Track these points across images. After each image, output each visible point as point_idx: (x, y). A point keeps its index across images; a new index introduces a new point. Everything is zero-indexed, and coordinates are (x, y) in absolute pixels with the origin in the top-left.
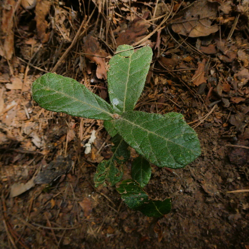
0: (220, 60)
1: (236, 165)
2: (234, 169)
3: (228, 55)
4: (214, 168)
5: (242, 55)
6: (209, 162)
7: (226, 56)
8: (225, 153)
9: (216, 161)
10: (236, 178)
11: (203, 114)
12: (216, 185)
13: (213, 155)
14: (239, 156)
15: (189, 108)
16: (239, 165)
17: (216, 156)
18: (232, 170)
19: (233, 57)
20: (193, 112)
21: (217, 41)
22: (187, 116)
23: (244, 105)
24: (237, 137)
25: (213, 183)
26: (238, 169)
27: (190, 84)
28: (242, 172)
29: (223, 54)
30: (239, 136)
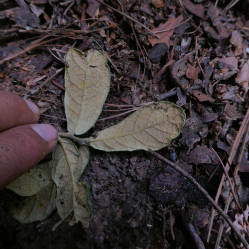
0: (204, 31)
1: (155, 201)
2: (149, 205)
3: (218, 27)
4: (118, 191)
5: (236, 39)
6: (117, 178)
7: (215, 28)
8: (148, 173)
9: (128, 181)
10: (145, 224)
11: (141, 96)
12: (106, 223)
13: (127, 168)
14: (168, 187)
15: (125, 76)
16: (161, 202)
17: (131, 171)
18: (146, 207)
19: (224, 35)
20: (127, 85)
21: (212, 4)
22: (116, 87)
23: (210, 109)
24: (178, 154)
25: (104, 216)
26: (155, 208)
27: (143, 39)
28: (159, 216)
29: (211, 25)
30: (181, 154)
